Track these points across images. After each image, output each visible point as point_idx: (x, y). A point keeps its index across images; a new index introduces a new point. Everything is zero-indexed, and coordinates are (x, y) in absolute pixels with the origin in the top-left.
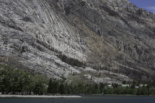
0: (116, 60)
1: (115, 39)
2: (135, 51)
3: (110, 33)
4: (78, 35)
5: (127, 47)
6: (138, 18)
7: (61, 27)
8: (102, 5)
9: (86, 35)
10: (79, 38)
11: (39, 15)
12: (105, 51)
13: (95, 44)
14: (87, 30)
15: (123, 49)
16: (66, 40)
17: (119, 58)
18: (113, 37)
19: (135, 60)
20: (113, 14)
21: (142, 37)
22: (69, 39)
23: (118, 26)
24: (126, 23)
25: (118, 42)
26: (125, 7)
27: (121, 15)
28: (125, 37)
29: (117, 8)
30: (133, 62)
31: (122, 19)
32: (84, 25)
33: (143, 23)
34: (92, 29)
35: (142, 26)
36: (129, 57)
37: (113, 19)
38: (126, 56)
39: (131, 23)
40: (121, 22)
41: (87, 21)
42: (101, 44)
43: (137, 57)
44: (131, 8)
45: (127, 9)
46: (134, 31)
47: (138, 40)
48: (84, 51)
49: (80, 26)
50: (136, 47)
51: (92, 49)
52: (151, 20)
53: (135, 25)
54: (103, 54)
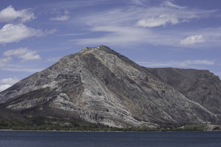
1: (138, 101)
2: (150, 108)
5: (145, 106)
7: (112, 96)
9: (124, 100)
12: (136, 109)
13: (130, 105)
14: (124, 97)
15: (143, 107)
17: (144, 113)
18: (137, 99)
20: (132, 82)
21: (151, 98)
25: (140, 103)
27: (137, 82)
30: (151, 115)
31: (138, 86)
34: (124, 95)
35: (150, 90)
36: (148, 112)
37: (133, 86)
38: (146, 111)
39: (143, 88)
40: (138, 88)
42: (133, 105)
43: (152, 111)
45: (139, 77)
46: (147, 94)
49: (118, 93)
52: (154, 85)
53: (146, 89)
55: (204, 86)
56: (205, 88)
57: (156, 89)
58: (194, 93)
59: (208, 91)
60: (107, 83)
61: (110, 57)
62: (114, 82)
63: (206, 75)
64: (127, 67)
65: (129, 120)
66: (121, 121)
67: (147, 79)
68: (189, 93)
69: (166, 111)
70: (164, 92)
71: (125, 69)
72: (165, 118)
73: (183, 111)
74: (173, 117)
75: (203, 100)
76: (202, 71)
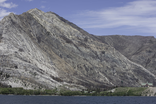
0: (74, 75)
1: (71, 61)
2: (84, 69)
3: (68, 56)
4: (49, 58)
5: (79, 66)
6: (85, 44)
8: (61, 35)
10: (50, 61)
11: (26, 45)
13: (60, 65)
15: (77, 68)
16: (44, 63)
17: (75, 74)
18: (70, 59)
19: (85, 75)
20: (69, 41)
21: (88, 58)
22: (45, 62)
23: (73, 51)
24: (77, 48)
25: (73, 63)
26: (76, 36)
27: (74, 42)
28: (77, 59)
29: (71, 36)
30: (84, 76)
31: (75, 45)
32: (52, 51)
33: (88, 48)
34: (56, 53)
35: (88, 50)
36: (81, 73)
37: (69, 45)
39: (80, 48)
40: (74, 48)
41: (53, 48)
42: (64, 65)
43: (86, 72)
44: (81, 36)
46: (83, 54)
47: (85, 61)
48: (55, 69)
49: (49, 52)
50: (84, 66)
51: (59, 68)
52: (94, 45)
53: (83, 49)
54: (66, 72)
55: (148, 49)
56: (150, 52)
57: (95, 50)
58: (138, 56)
59: (153, 54)
60: (39, 41)
61: (49, 17)
62: (47, 40)
63: (151, 41)
64: (65, 26)
65: (43, 80)
66: (31, 81)
67: (86, 40)
68: (133, 56)
69: (103, 73)
70: (103, 53)
71: (63, 29)
72: (101, 80)
73: (124, 73)
74: (111, 80)
75: (147, 63)
76: (147, 37)
